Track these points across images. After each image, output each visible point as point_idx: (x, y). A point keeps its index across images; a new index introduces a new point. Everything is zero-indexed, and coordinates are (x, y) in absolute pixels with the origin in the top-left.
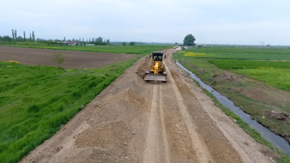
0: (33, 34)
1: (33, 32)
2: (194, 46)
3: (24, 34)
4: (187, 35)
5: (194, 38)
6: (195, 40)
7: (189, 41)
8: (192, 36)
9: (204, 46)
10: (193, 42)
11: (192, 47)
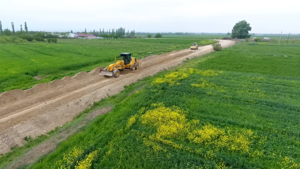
0: (26, 26)
1: (25, 22)
2: (247, 39)
3: (13, 26)
4: (238, 22)
5: (250, 26)
6: (250, 29)
7: (241, 31)
8: (246, 23)
9: (265, 38)
10: (247, 33)
11: (244, 40)
